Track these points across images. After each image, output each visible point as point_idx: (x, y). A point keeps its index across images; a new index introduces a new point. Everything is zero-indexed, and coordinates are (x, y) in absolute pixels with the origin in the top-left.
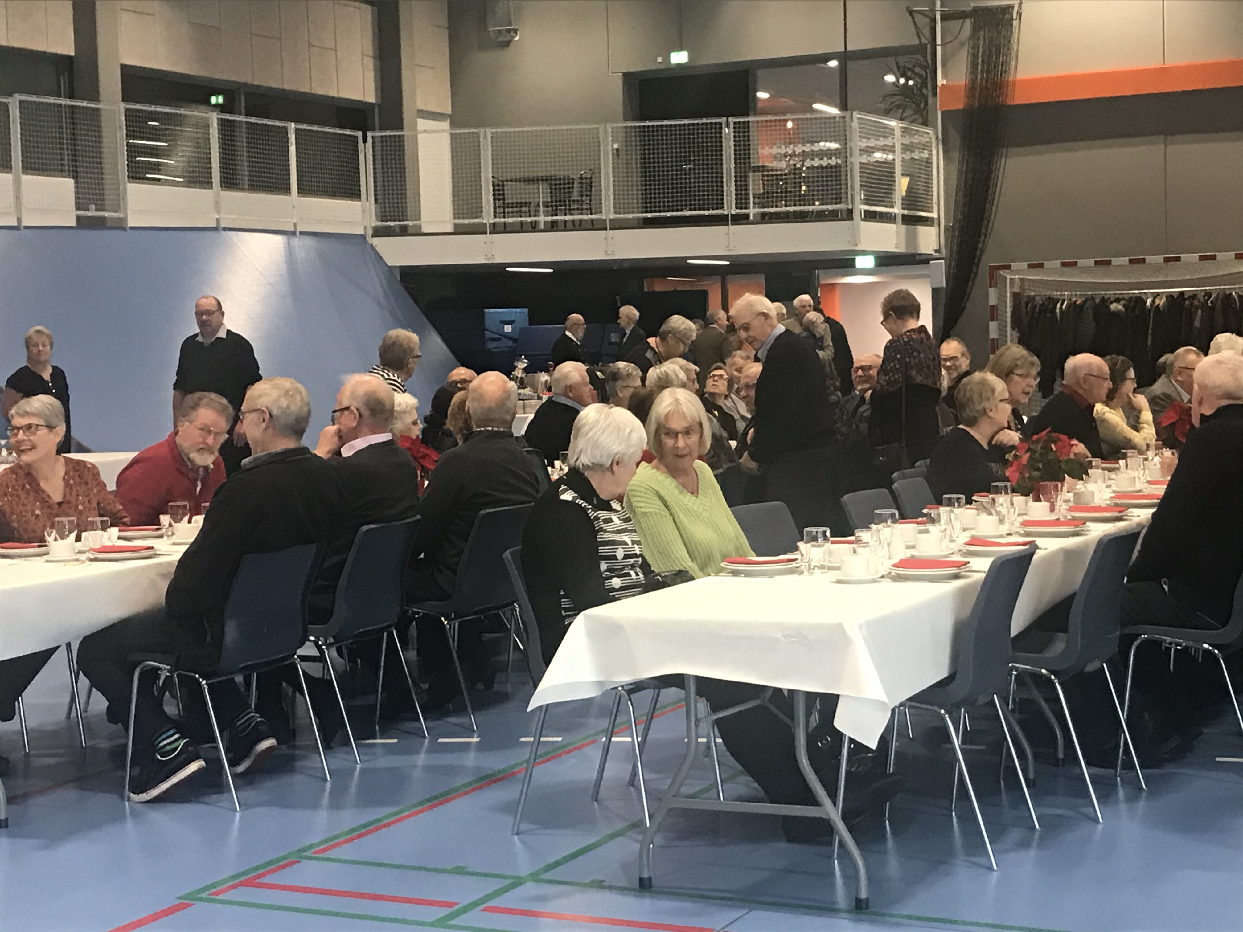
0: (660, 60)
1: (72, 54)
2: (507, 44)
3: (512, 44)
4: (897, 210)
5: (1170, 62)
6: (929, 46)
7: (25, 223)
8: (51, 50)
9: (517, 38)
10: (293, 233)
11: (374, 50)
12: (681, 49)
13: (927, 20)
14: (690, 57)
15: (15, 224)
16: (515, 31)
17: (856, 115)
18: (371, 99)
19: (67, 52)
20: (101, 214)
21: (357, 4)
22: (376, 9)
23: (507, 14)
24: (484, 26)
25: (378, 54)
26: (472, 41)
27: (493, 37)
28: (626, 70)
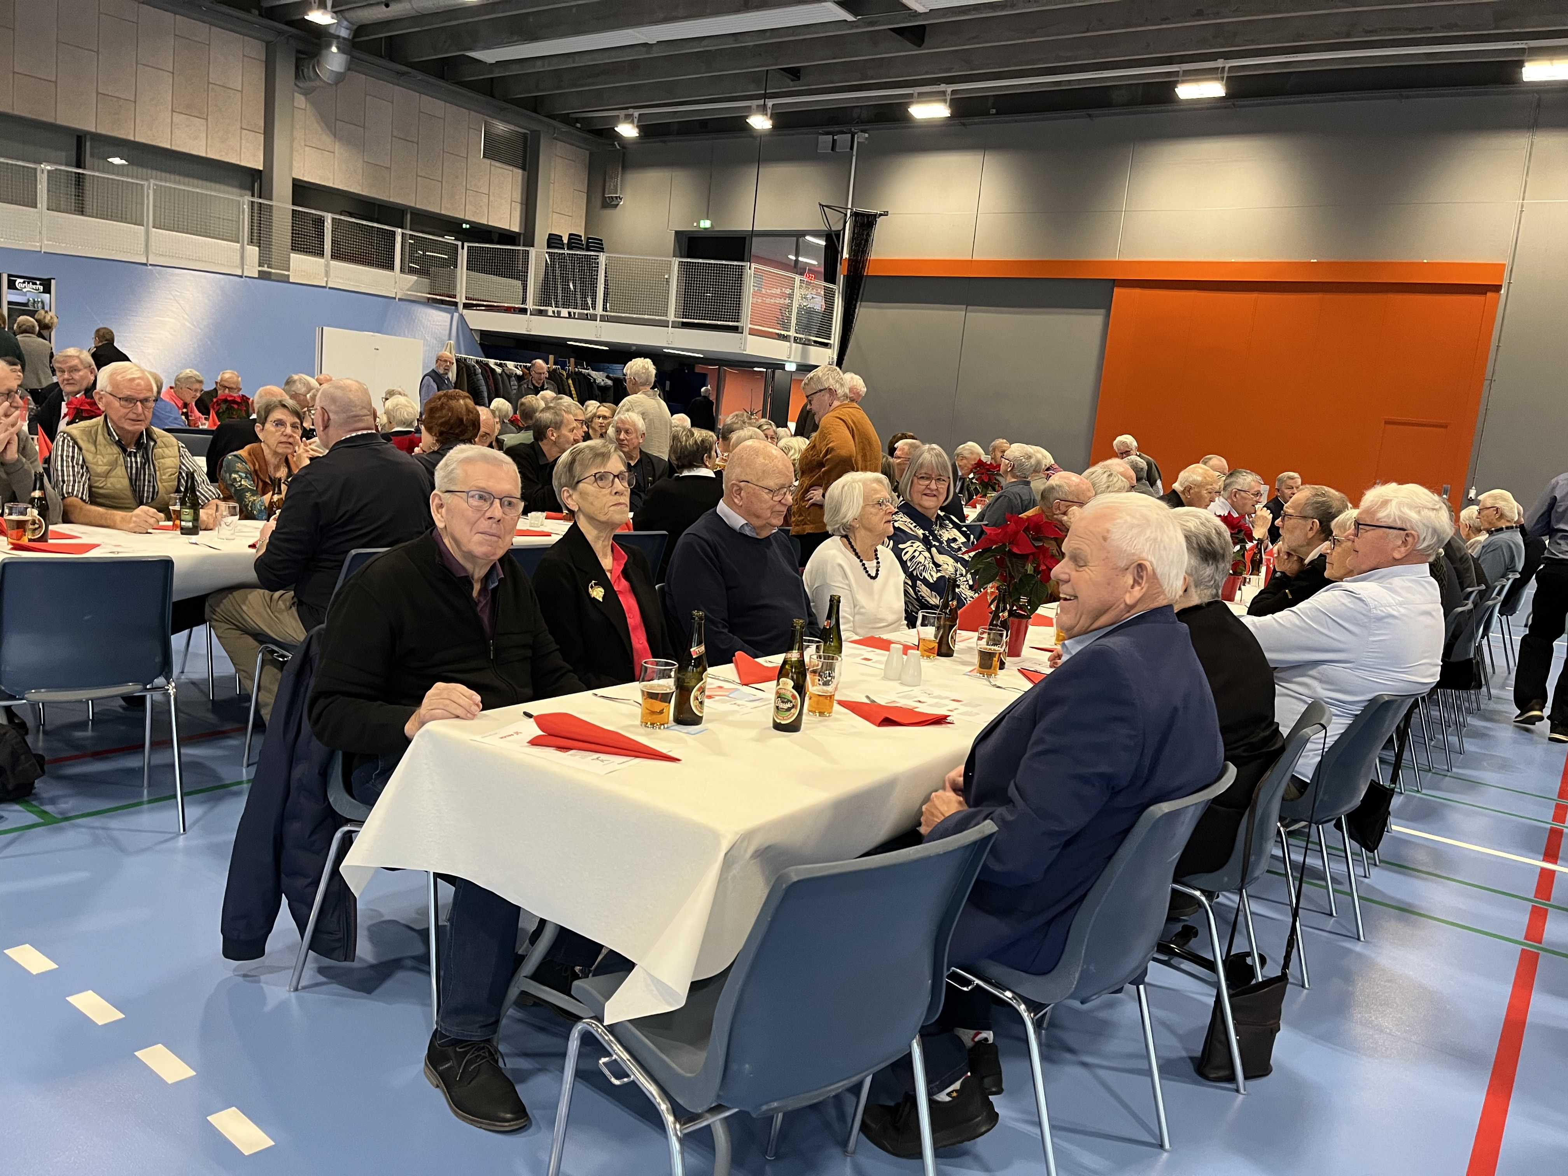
0: (695, 224)
1: (261, 168)
2: (616, 206)
3: (618, 206)
4: (792, 333)
5: (976, 257)
6: (841, 232)
7: (150, 262)
8: (243, 164)
9: (621, 203)
10: (395, 298)
11: (521, 199)
12: (707, 218)
13: (844, 215)
14: (711, 224)
15: (145, 261)
16: (620, 199)
17: (753, 266)
18: (516, 228)
19: (256, 167)
20: (269, 270)
21: (511, 168)
22: (526, 173)
23: (616, 187)
24: (604, 193)
25: (524, 202)
26: (598, 202)
27: (607, 199)
28: (677, 229)
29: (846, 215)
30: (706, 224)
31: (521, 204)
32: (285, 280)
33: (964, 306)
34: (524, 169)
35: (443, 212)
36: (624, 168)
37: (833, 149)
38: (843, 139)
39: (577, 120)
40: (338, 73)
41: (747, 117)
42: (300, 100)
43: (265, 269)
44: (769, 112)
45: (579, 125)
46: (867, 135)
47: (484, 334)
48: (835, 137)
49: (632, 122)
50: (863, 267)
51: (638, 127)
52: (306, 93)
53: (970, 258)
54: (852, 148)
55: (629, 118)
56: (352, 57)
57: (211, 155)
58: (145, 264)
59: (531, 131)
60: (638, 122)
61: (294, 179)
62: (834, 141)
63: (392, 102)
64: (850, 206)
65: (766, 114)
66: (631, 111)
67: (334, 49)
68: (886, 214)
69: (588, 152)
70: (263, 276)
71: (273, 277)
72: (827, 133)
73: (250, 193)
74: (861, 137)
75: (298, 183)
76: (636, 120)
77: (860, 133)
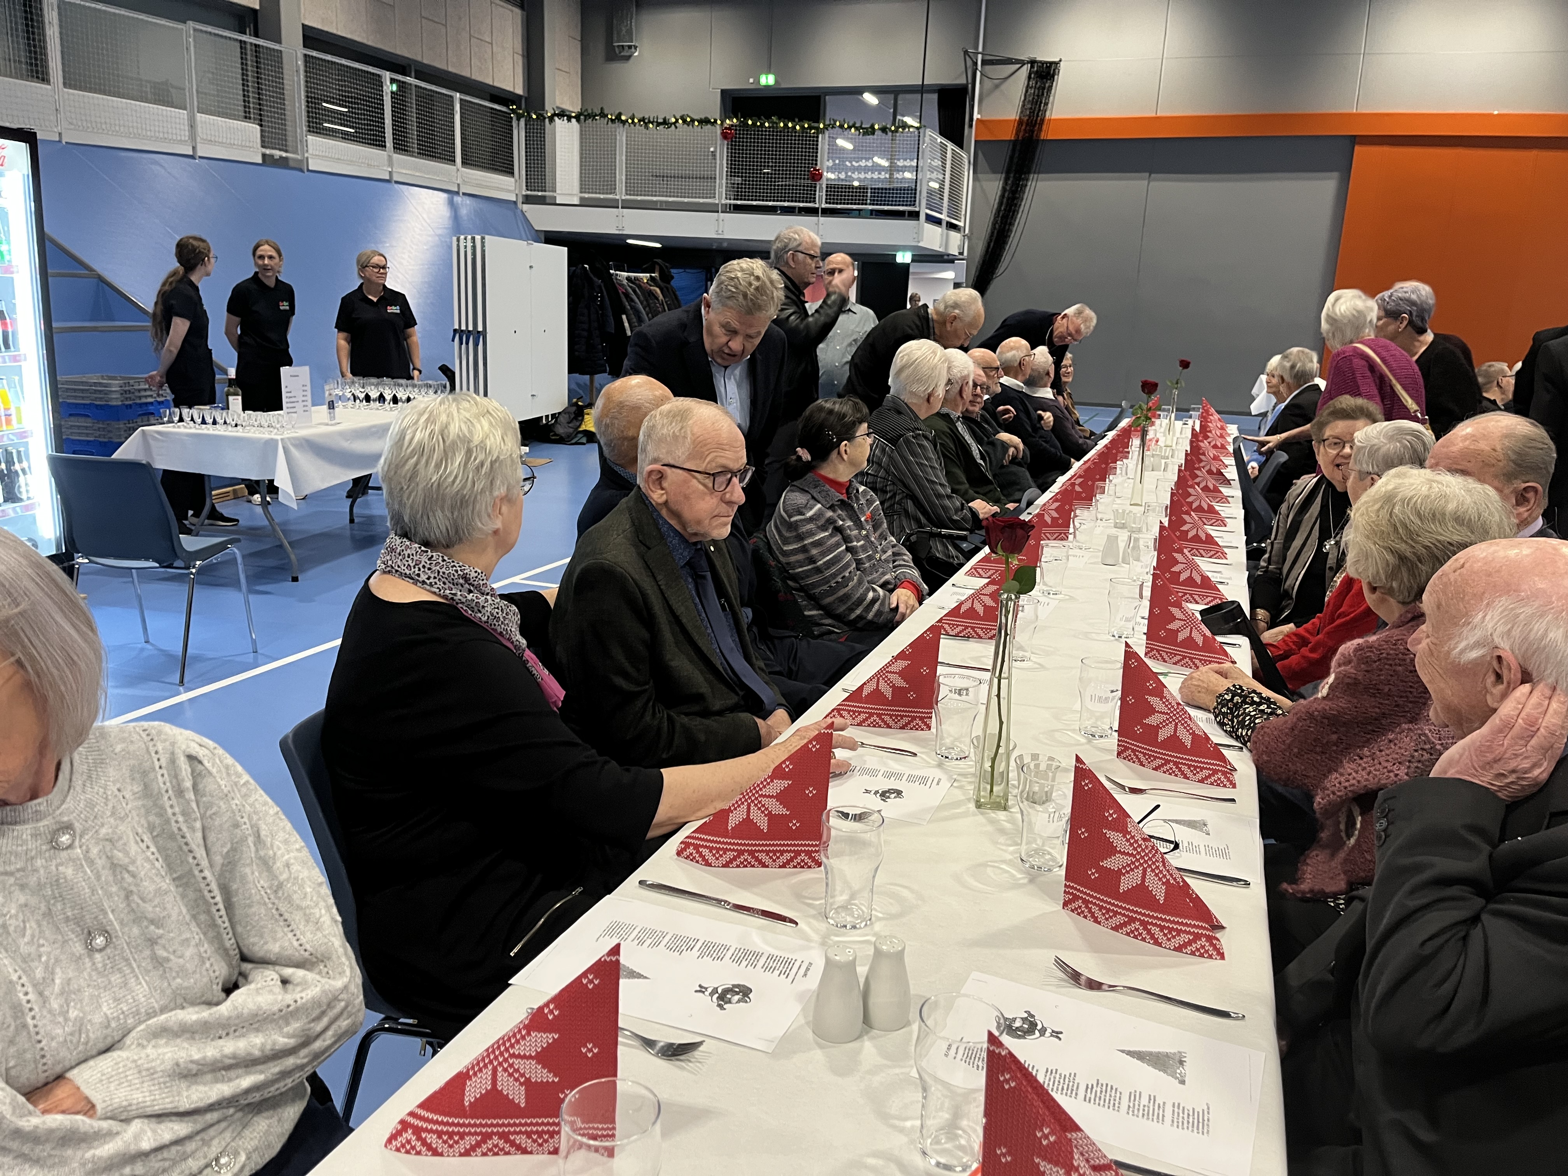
0: (751, 80)
1: (257, 6)
2: (628, 58)
3: (631, 58)
4: (943, 217)
5: (1162, 113)
6: (969, 87)
9: (636, 54)
10: (457, 193)
11: (523, 49)
12: (768, 72)
13: (972, 61)
14: (776, 81)
15: (190, 153)
16: (636, 47)
18: (519, 91)
19: (250, 5)
21: (511, 7)
22: (525, 14)
23: (630, 32)
24: (608, 41)
25: (527, 53)
26: (600, 53)
27: (617, 50)
28: (724, 88)
30: (768, 80)
31: (523, 56)
33: (1147, 174)
34: (522, 7)
35: (450, 69)
36: (639, 6)
50: (1040, 130)
53: (1153, 115)
61: (305, 26)
70: (268, 161)
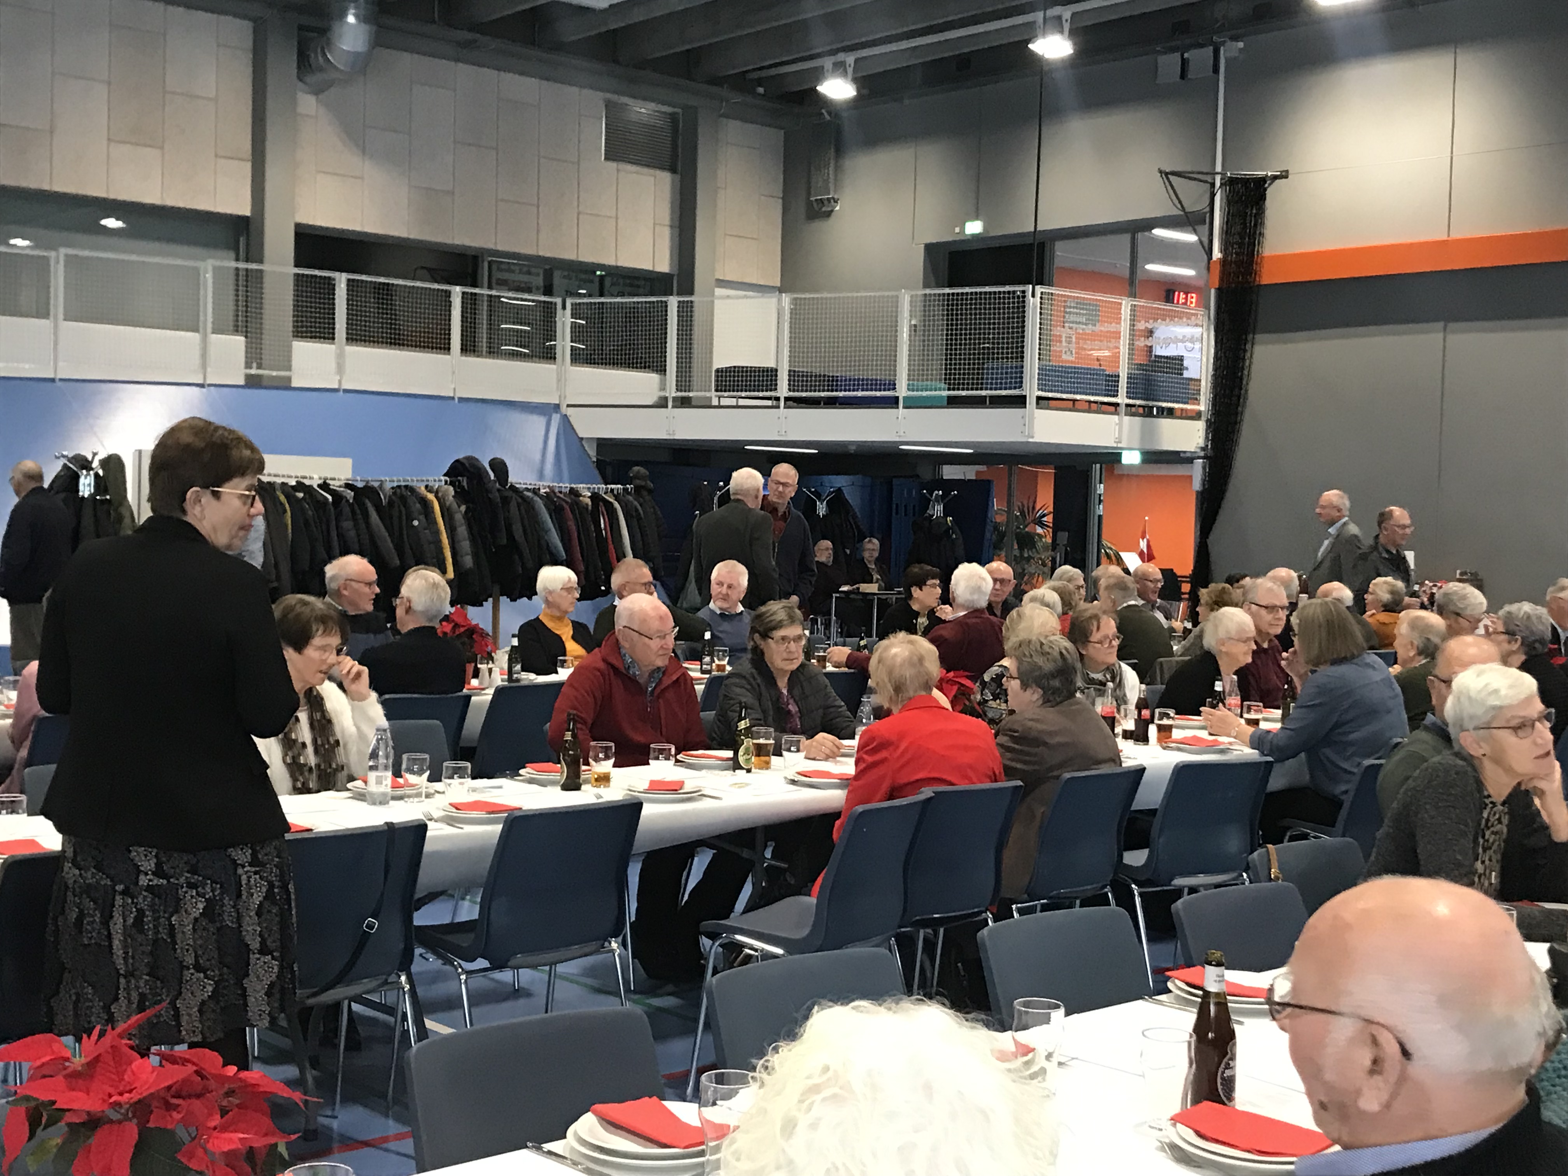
0: (957, 230)
1: (248, 213)
2: (829, 214)
3: (833, 214)
4: (1122, 399)
5: (1456, 235)
6: (1208, 215)
7: (60, 376)
8: (219, 210)
9: (837, 208)
10: (452, 399)
11: (672, 219)
12: (977, 218)
13: (1209, 185)
14: (985, 228)
16: (836, 201)
17: (1041, 289)
19: (240, 213)
20: (260, 372)
21: (652, 171)
22: (678, 177)
23: (827, 182)
24: (809, 194)
25: (677, 223)
26: (802, 210)
27: (815, 205)
28: (928, 241)
29: (1213, 185)
30: (974, 228)
31: (671, 227)
32: (284, 385)
33: (1441, 324)
34: (673, 170)
35: (541, 253)
36: (840, 151)
37: (1183, 76)
38: (1200, 57)
39: (760, 82)
40: (357, 54)
41: (1028, 41)
42: (307, 103)
43: (253, 371)
44: (1067, 27)
45: (761, 90)
46: (1241, 45)
47: (603, 444)
48: (1186, 55)
49: (845, 74)
51: (855, 80)
52: (317, 91)
53: (1445, 238)
54: (1216, 70)
55: (840, 68)
56: (380, 26)
57: (170, 202)
58: (53, 380)
59: (685, 108)
60: (855, 71)
61: (298, 226)
62: (1184, 62)
63: (455, 90)
64: (1219, 168)
65: (1062, 32)
66: (841, 56)
67: (351, 19)
68: (1284, 175)
69: (782, 132)
70: (253, 382)
71: (265, 383)
72: (1173, 50)
73: (232, 254)
74: (1232, 49)
75: (301, 231)
76: (850, 70)
77: (1229, 43)
